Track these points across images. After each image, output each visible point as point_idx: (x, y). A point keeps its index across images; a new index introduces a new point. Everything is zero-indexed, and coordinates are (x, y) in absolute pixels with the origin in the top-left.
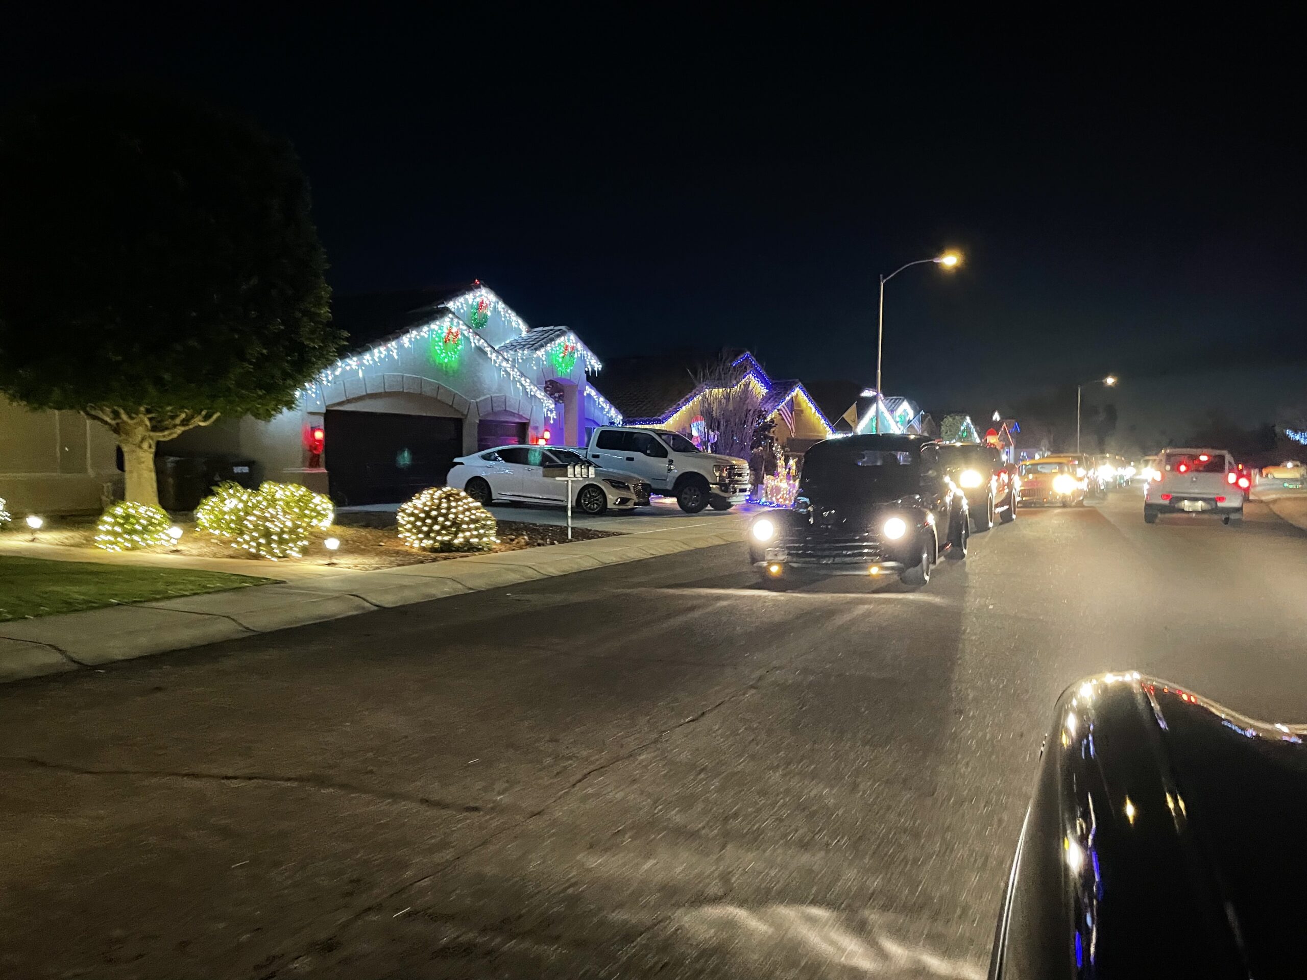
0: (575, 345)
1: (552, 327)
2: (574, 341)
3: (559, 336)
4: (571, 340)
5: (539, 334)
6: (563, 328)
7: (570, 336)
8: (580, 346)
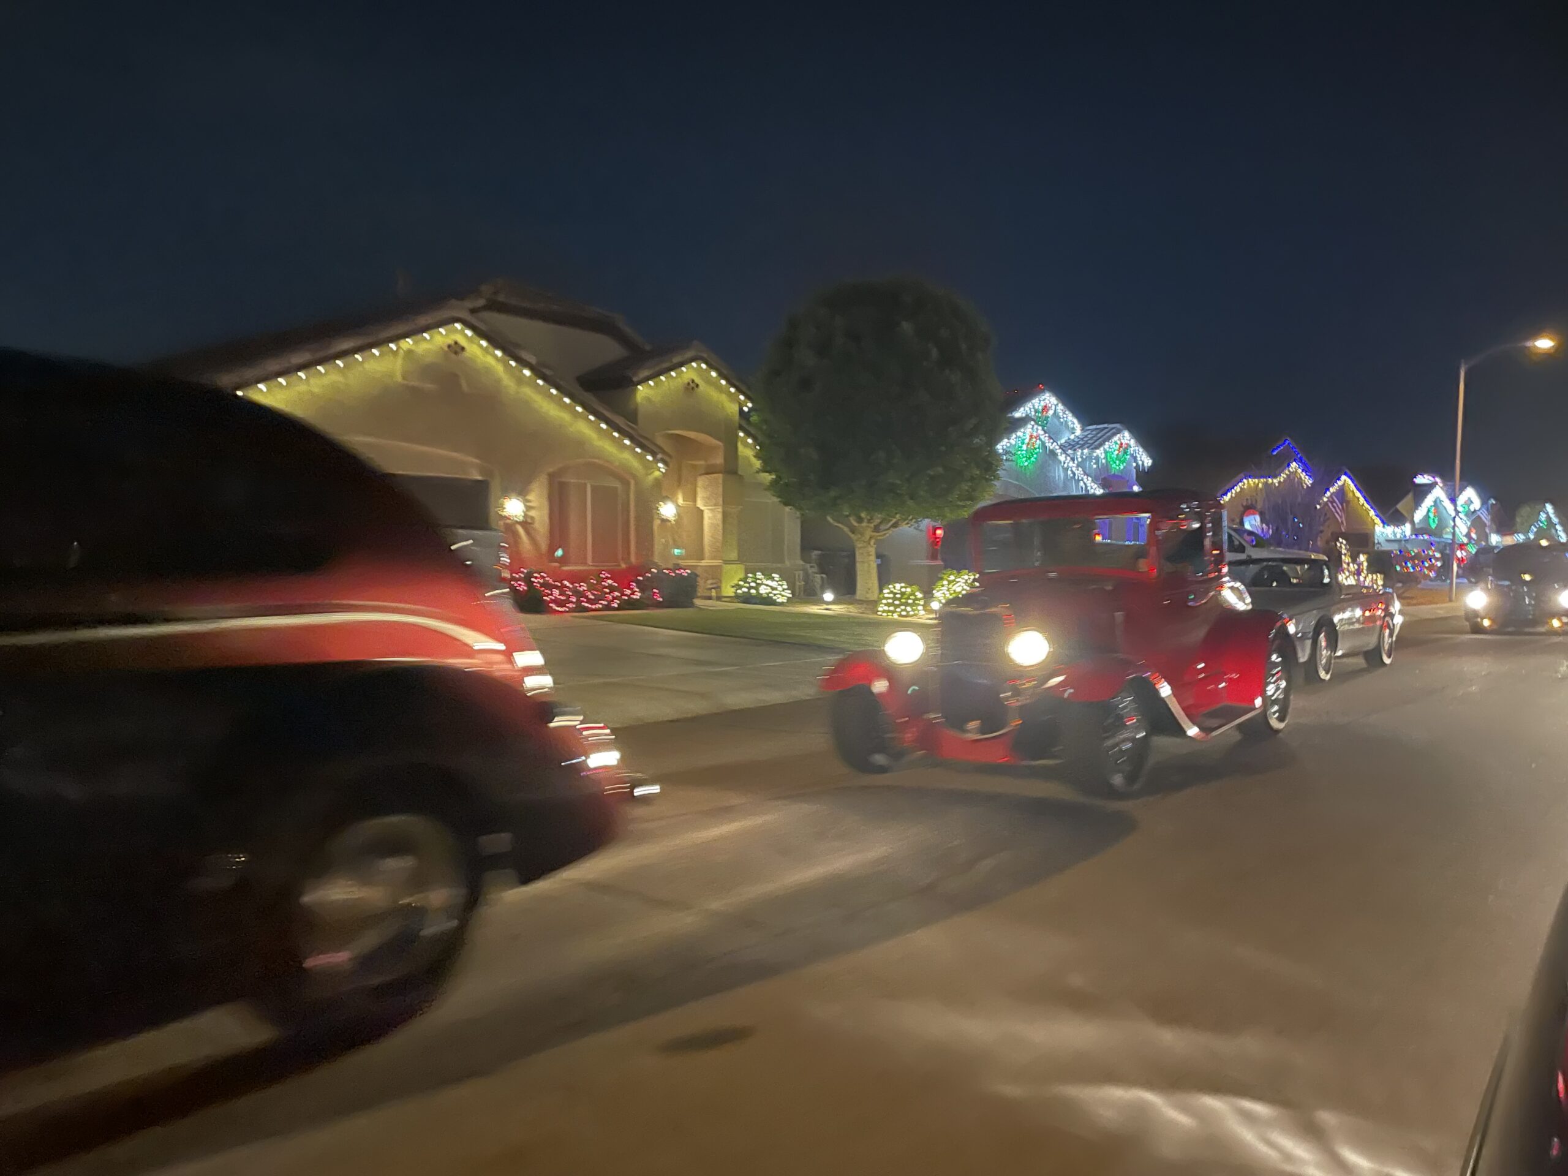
0: (1128, 442)
1: (1106, 425)
2: (1129, 438)
3: (1114, 434)
4: (1126, 437)
5: (1094, 432)
6: (1117, 426)
7: (1124, 434)
8: (1132, 442)
